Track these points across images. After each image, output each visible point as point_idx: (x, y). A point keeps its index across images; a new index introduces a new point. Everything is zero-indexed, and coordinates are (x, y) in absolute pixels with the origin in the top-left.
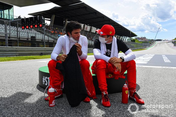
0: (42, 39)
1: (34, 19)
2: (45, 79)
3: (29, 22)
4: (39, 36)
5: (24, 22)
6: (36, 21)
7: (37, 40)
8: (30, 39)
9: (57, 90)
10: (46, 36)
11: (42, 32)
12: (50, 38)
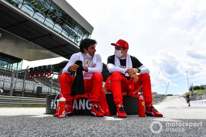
0: (48, 92)
1: (43, 68)
2: (53, 102)
4: (46, 88)
6: (45, 70)
7: (42, 93)
8: (35, 91)
9: (67, 106)
10: (53, 89)
11: (50, 85)
12: (56, 91)
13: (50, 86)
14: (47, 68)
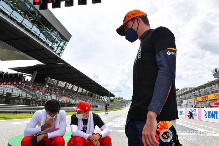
0: (19, 95)
1: (14, 75)
3: (7, 78)
5: (2, 78)
6: (16, 78)
8: (5, 94)
10: (24, 92)
12: (28, 94)
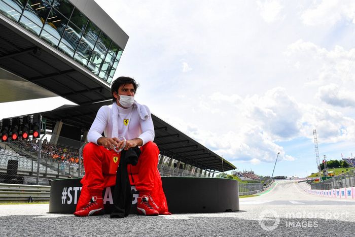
0: (30, 171)
7: (19, 173)
8: (4, 170)
11: (33, 156)
13: (33, 159)
14: (32, 121)
